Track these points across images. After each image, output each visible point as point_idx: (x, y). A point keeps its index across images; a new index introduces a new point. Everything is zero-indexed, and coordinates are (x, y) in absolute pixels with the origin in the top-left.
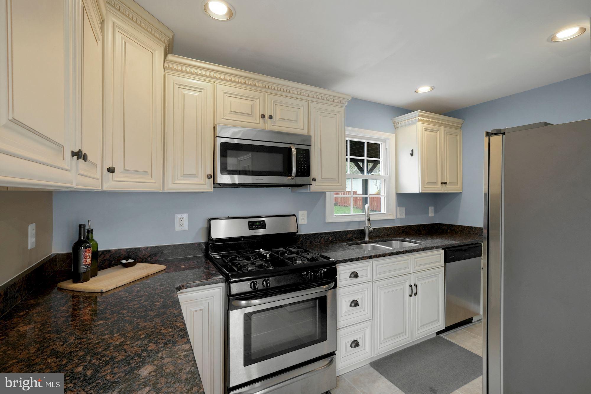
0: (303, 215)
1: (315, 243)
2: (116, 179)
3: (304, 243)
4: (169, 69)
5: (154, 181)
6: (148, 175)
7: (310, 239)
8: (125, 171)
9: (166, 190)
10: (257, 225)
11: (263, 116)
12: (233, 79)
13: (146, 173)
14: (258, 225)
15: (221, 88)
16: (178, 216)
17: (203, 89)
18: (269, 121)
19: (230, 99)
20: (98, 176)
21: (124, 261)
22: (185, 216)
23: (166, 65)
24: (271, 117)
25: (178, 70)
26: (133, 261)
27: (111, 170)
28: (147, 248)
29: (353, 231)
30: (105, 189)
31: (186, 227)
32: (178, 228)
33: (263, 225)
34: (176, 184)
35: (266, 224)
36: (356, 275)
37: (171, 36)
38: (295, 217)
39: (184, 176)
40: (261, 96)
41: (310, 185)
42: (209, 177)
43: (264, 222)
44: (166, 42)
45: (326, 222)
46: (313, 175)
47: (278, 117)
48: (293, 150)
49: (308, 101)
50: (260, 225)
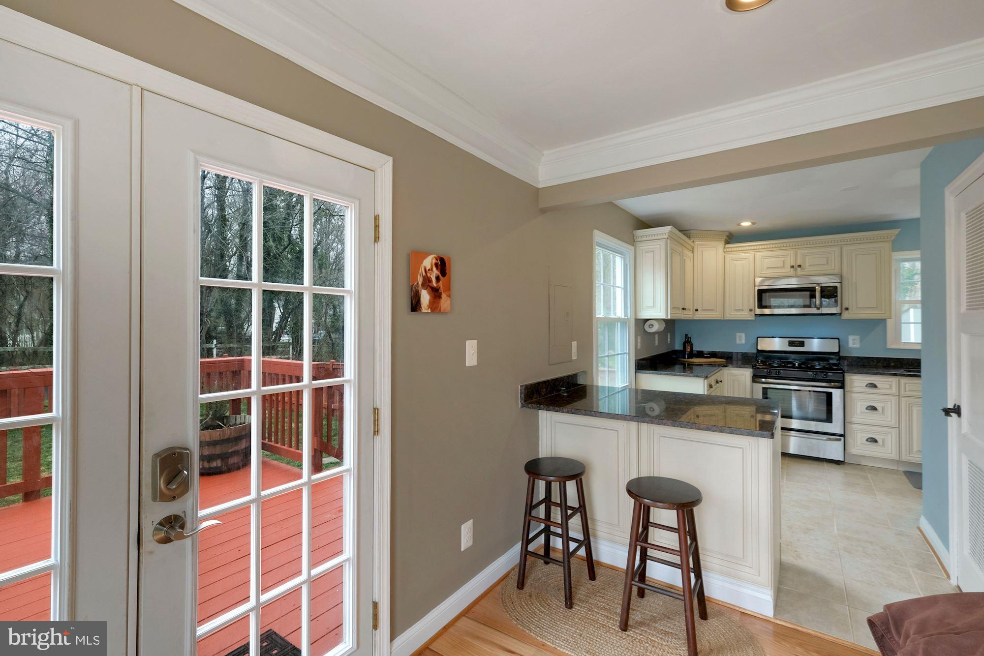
0: (854, 340)
2: (699, 314)
4: (727, 251)
5: (718, 314)
6: (716, 312)
7: (863, 362)
8: (703, 310)
9: (725, 318)
10: (796, 344)
11: (792, 267)
12: (763, 247)
13: (713, 310)
15: (759, 254)
16: (738, 334)
17: (747, 258)
18: (799, 269)
19: (767, 260)
20: (691, 313)
21: (705, 355)
22: (743, 335)
23: (725, 250)
24: (800, 266)
25: (732, 251)
27: (697, 310)
28: (719, 352)
30: (695, 318)
31: (743, 341)
32: (738, 342)
33: (802, 344)
34: (731, 315)
35: (806, 344)
36: (874, 386)
37: (727, 234)
38: (837, 340)
39: (736, 310)
40: (792, 252)
41: (840, 314)
42: (751, 310)
43: (803, 342)
44: (725, 237)
45: (888, 348)
46: (845, 305)
47: (807, 264)
48: (817, 288)
49: (840, 246)
50: (800, 344)
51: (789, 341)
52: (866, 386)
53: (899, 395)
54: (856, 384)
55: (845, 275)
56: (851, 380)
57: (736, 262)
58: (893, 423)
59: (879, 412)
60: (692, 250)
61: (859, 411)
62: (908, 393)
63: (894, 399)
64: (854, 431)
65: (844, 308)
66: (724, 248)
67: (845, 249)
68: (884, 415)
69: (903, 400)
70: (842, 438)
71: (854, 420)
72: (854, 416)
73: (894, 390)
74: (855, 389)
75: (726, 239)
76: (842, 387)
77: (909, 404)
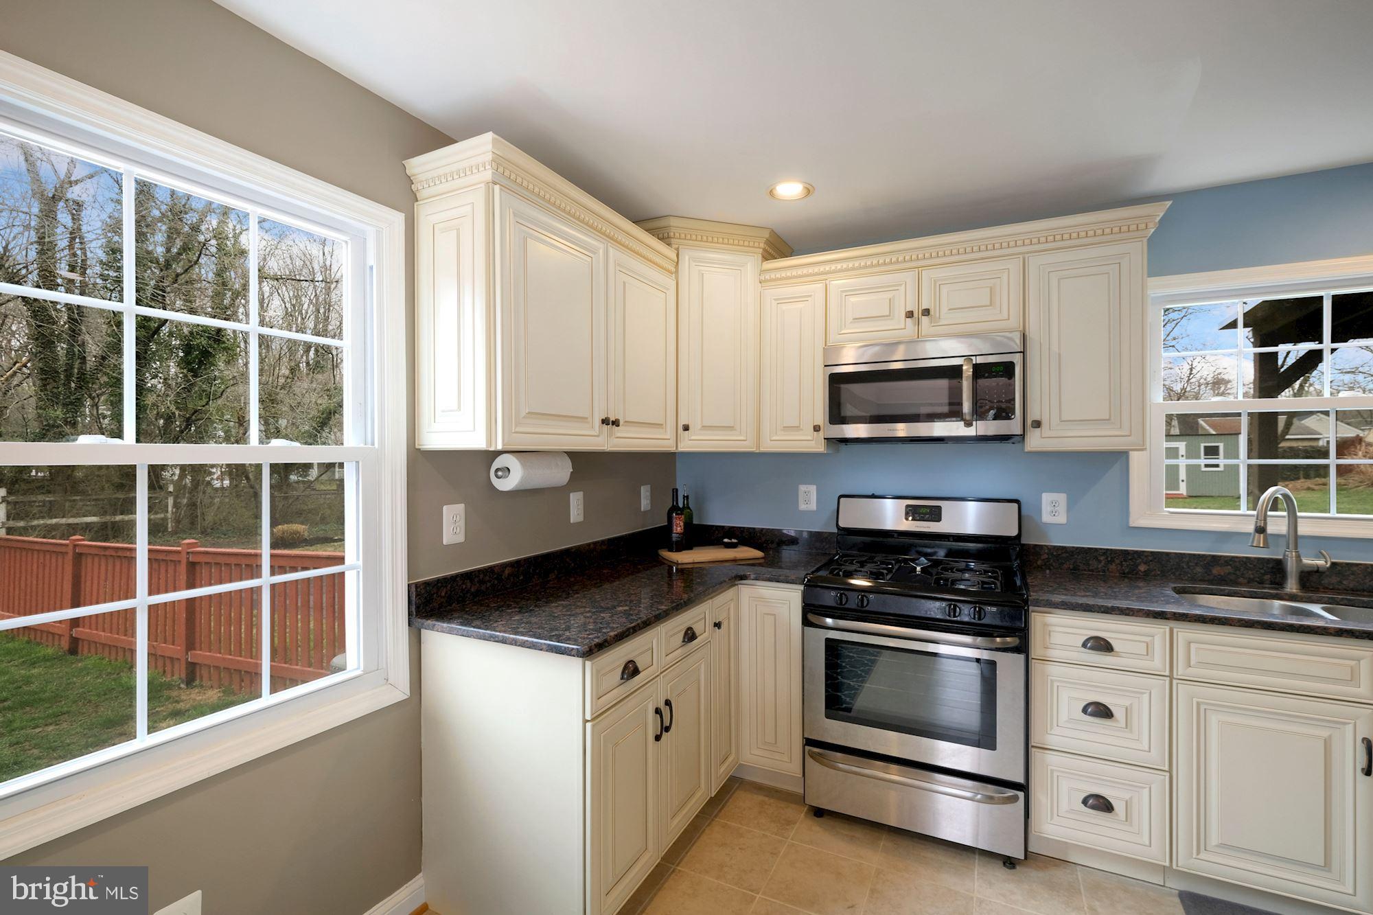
0: (1054, 504)
1: (1089, 570)
2: (693, 438)
3: (1052, 566)
4: (766, 281)
5: (742, 438)
6: (735, 430)
7: (1073, 560)
8: (703, 427)
9: (763, 448)
10: (923, 514)
11: (910, 314)
12: (845, 266)
13: (730, 428)
14: (926, 514)
15: (839, 285)
17: (810, 296)
18: (925, 319)
19: (856, 298)
20: (673, 435)
21: (726, 540)
22: (813, 489)
23: (763, 277)
24: (926, 312)
25: (781, 279)
26: (736, 541)
27: (686, 428)
29: (1236, 560)
30: (682, 449)
31: (813, 506)
32: (802, 507)
33: (935, 514)
34: (775, 441)
35: (945, 514)
36: (1102, 645)
37: (766, 234)
38: (1015, 506)
39: (786, 428)
40: (909, 277)
41: (1023, 436)
42: (817, 429)
43: (939, 508)
44: (762, 245)
45: (1132, 524)
46: (1033, 415)
47: (944, 309)
48: (964, 368)
49: (1021, 256)
50: (930, 513)
51: (907, 506)
52: (1084, 645)
53: (1171, 677)
54: (1057, 638)
55: (1032, 334)
56: (1045, 625)
57: (784, 307)
58: (1157, 756)
59: (1117, 721)
60: (674, 270)
61: (1064, 716)
62: (1194, 672)
63: (1158, 687)
64: (1052, 771)
65: (1029, 422)
66: (762, 272)
67: (1034, 262)
68: (1131, 731)
69: (1182, 690)
70: (1021, 795)
71: (1052, 740)
72: (1051, 728)
73: (1158, 662)
74: (1055, 654)
75: (764, 250)
76: (1023, 648)
77: (1198, 704)
